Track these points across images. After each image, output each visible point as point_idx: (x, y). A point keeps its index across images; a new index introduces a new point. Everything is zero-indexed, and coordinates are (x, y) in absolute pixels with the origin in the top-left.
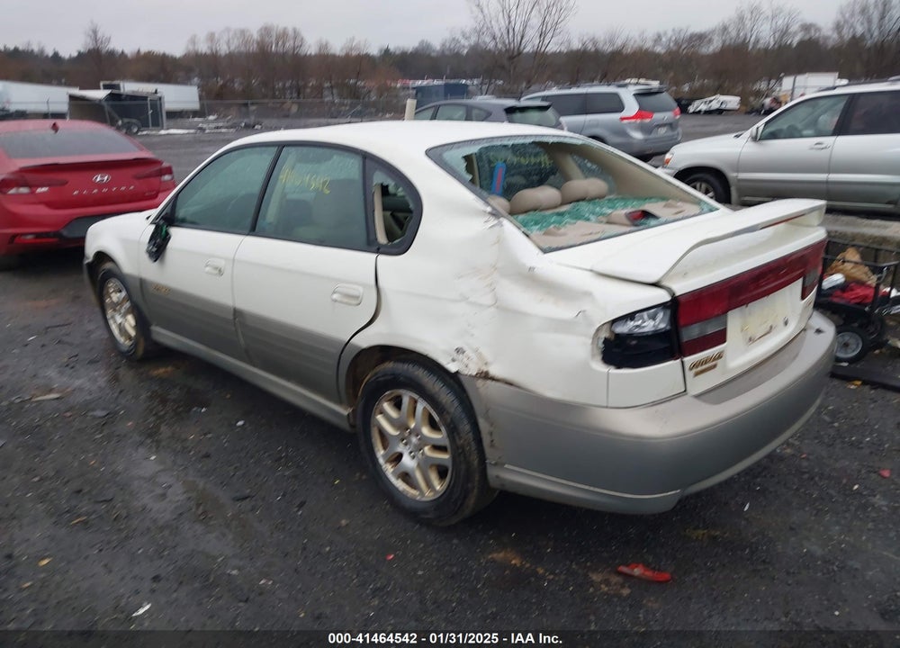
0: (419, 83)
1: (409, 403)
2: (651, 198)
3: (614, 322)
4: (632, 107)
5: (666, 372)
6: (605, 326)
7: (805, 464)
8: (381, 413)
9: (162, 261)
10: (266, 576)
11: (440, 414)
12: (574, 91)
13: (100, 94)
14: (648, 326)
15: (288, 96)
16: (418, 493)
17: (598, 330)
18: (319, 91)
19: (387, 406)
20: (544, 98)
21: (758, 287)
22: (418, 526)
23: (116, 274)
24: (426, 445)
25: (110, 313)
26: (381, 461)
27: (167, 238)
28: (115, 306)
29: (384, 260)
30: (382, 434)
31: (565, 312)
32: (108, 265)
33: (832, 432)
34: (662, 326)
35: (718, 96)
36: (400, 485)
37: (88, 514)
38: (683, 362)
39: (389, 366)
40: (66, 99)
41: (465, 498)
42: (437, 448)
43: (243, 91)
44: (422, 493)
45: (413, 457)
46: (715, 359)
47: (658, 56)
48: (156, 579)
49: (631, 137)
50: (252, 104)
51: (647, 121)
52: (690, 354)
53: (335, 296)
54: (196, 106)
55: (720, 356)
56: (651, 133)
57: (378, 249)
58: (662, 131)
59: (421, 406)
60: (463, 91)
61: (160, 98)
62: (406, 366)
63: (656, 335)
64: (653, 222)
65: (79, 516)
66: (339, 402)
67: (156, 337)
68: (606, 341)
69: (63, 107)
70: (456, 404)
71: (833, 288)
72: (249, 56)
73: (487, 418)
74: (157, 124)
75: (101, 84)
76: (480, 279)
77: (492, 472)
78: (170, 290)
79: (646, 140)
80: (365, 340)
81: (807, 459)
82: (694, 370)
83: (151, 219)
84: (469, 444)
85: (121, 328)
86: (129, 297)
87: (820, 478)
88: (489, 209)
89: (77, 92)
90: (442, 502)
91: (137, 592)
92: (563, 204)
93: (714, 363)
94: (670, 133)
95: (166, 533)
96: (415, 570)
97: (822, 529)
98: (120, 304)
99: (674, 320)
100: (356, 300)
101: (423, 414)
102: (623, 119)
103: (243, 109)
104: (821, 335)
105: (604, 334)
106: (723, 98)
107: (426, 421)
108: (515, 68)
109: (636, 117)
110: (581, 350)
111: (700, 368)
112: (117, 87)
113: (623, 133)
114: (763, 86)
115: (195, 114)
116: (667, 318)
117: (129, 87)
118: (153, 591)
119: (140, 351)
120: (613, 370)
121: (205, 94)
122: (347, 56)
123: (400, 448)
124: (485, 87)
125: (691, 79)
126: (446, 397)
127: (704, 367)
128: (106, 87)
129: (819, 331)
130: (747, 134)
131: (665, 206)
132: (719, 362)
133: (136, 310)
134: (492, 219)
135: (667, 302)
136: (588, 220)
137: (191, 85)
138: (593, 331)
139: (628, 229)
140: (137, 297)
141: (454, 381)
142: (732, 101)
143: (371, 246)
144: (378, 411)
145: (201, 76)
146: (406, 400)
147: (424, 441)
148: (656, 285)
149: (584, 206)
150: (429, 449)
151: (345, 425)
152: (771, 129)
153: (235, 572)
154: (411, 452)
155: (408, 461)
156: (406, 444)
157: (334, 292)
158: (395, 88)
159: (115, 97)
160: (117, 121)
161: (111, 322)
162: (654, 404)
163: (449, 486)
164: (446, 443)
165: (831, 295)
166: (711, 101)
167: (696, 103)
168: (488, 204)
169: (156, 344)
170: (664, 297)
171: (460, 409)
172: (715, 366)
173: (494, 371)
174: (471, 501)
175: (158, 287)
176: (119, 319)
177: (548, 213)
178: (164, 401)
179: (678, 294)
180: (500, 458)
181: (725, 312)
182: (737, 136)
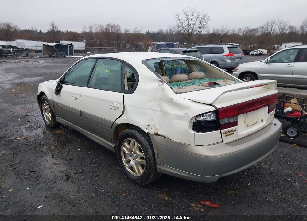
0: (158, 43)
1: (133, 142)
2: (219, 79)
3: (196, 116)
4: (227, 52)
5: (215, 134)
6: (194, 118)
7: (272, 171)
8: (124, 146)
9: (59, 95)
10: (82, 198)
11: (142, 146)
12: (208, 46)
13: (53, 44)
14: (208, 119)
15: (114, 46)
16: (135, 174)
17: (191, 119)
18: (125, 45)
19: (126, 144)
20: (197, 48)
21: (249, 108)
22: (135, 185)
23: (46, 100)
24: (138, 157)
25: (44, 112)
26: (124, 163)
27: (61, 88)
28: (46, 110)
29: (126, 95)
30: (125, 153)
31: (181, 113)
32: (44, 96)
33: (283, 161)
34: (213, 119)
35: (260, 49)
36: (130, 171)
37: (28, 176)
38: (221, 131)
39: (127, 130)
40: (42, 46)
41: (150, 175)
42: (141, 158)
43: (100, 44)
44: (136, 173)
45: (134, 161)
46: (233, 131)
47: (240, 35)
48: (46, 197)
49: (227, 61)
50: (102, 48)
51: (232, 56)
52: (223, 129)
53: (110, 107)
54: (84, 49)
55: (235, 130)
56: (233, 61)
57: (125, 92)
58: (237, 60)
59: (136, 144)
60: (173, 46)
61: (72, 46)
62: (132, 130)
63: (211, 122)
64: (216, 86)
65: (25, 176)
66: (112, 143)
67: (57, 120)
68: (194, 123)
69: (41, 48)
70: (147, 143)
71: (288, 112)
72: (102, 33)
73: (157, 148)
74: (71, 54)
75: (54, 41)
76: (156, 102)
77: (158, 167)
78: (61, 105)
79: (232, 63)
80: (119, 122)
81: (273, 169)
82: (225, 134)
83: (57, 82)
84: (151, 157)
85: (47, 117)
86: (49, 107)
87: (277, 176)
88: (160, 79)
89: (46, 43)
90: (143, 176)
91: (39, 201)
92: (189, 80)
93: (233, 132)
94: (240, 61)
95: (52, 183)
96: (132, 199)
97: (275, 193)
98: (47, 109)
99: (217, 117)
100: (116, 108)
101: (137, 146)
102: (223, 56)
103: (99, 50)
104: (276, 126)
105: (193, 121)
106: (261, 50)
107: (138, 149)
108: (190, 39)
109: (228, 55)
110: (186, 126)
111: (227, 134)
112: (59, 42)
113: (224, 60)
114: (276, 46)
115: (84, 51)
116: (215, 116)
117: (63, 42)
118: (44, 201)
119: (52, 125)
120: (196, 133)
121: (87, 45)
122: (135, 34)
123: (130, 158)
124: (180, 45)
125: (251, 43)
126: (144, 141)
127: (229, 133)
128: (56, 42)
129: (275, 125)
130: (264, 61)
131: (223, 81)
132: (235, 132)
133: (51, 111)
134: (161, 82)
135: (214, 111)
136: (196, 85)
137: (83, 42)
138: (190, 119)
139: (207, 88)
140: (52, 107)
141: (147, 135)
142: (265, 51)
143: (123, 91)
144: (123, 145)
145: (87, 39)
146: (132, 142)
147: (137, 156)
148: (211, 105)
149: (196, 81)
150: (139, 159)
151: (113, 150)
152: (273, 59)
153: (72, 196)
154: (133, 160)
155: (132, 163)
156: (132, 157)
157: (111, 106)
158: (150, 44)
159: (58, 45)
160: (58, 53)
161: (44, 115)
162: (210, 145)
163: (144, 172)
164: (144, 156)
165: (287, 114)
166: (257, 51)
167: (252, 52)
168: (160, 78)
169: (58, 122)
170: (213, 109)
171: (148, 145)
172: (233, 133)
173: (160, 133)
174: (152, 177)
175: (58, 104)
176: (46, 114)
177: (183, 82)
178: (58, 141)
179: (218, 108)
180: (160, 162)
181: (237, 115)
182: (261, 62)
